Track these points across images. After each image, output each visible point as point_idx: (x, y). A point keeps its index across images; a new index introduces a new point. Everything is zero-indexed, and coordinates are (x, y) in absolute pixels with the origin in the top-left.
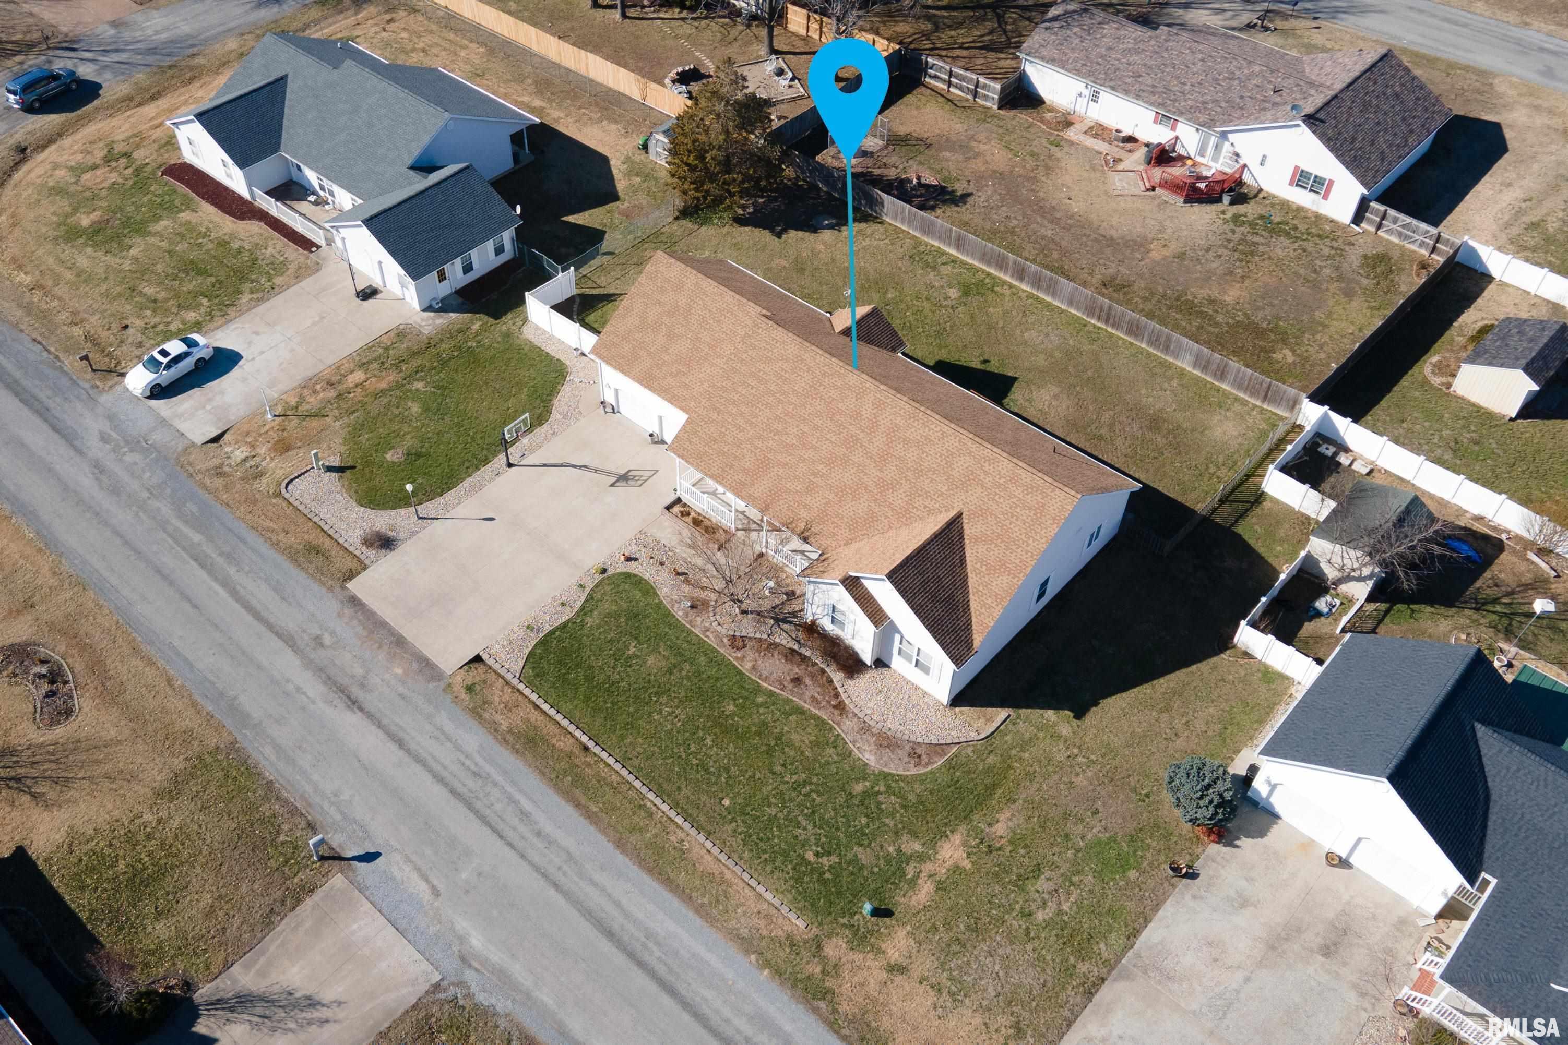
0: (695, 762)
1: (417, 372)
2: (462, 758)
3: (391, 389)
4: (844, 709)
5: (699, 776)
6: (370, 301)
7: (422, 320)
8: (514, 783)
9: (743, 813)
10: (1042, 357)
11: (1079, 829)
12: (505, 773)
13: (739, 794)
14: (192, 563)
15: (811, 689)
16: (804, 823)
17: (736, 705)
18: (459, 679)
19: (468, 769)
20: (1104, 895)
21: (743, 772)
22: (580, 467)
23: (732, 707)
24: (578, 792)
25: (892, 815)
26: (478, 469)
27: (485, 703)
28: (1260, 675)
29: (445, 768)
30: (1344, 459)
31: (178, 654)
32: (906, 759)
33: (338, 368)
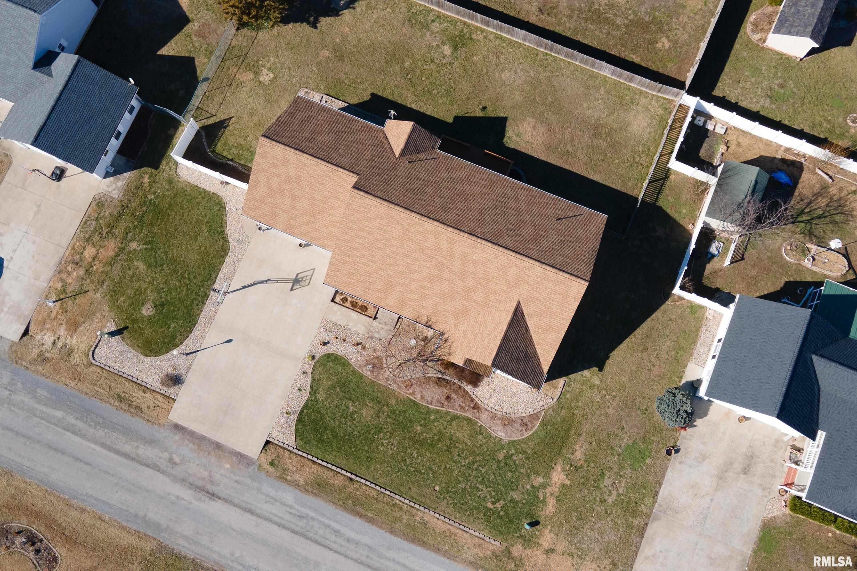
0: (412, 470)
1: (127, 234)
2: (288, 509)
3: (117, 255)
4: (479, 407)
5: (417, 478)
6: (64, 180)
7: (108, 186)
8: (323, 515)
9: (448, 492)
10: (517, 93)
11: (617, 442)
12: (315, 510)
13: (442, 481)
14: (68, 433)
15: (458, 401)
16: (480, 487)
17: (421, 425)
18: (263, 459)
19: (295, 515)
20: (637, 477)
21: (439, 467)
22: (266, 281)
23: (419, 428)
24: (358, 508)
25: (523, 465)
26: (204, 304)
27: (284, 470)
28: (689, 310)
29: (282, 518)
30: (710, 126)
31: (96, 499)
32: (520, 429)
33: (73, 248)
